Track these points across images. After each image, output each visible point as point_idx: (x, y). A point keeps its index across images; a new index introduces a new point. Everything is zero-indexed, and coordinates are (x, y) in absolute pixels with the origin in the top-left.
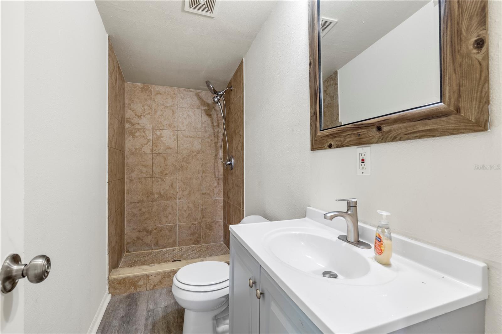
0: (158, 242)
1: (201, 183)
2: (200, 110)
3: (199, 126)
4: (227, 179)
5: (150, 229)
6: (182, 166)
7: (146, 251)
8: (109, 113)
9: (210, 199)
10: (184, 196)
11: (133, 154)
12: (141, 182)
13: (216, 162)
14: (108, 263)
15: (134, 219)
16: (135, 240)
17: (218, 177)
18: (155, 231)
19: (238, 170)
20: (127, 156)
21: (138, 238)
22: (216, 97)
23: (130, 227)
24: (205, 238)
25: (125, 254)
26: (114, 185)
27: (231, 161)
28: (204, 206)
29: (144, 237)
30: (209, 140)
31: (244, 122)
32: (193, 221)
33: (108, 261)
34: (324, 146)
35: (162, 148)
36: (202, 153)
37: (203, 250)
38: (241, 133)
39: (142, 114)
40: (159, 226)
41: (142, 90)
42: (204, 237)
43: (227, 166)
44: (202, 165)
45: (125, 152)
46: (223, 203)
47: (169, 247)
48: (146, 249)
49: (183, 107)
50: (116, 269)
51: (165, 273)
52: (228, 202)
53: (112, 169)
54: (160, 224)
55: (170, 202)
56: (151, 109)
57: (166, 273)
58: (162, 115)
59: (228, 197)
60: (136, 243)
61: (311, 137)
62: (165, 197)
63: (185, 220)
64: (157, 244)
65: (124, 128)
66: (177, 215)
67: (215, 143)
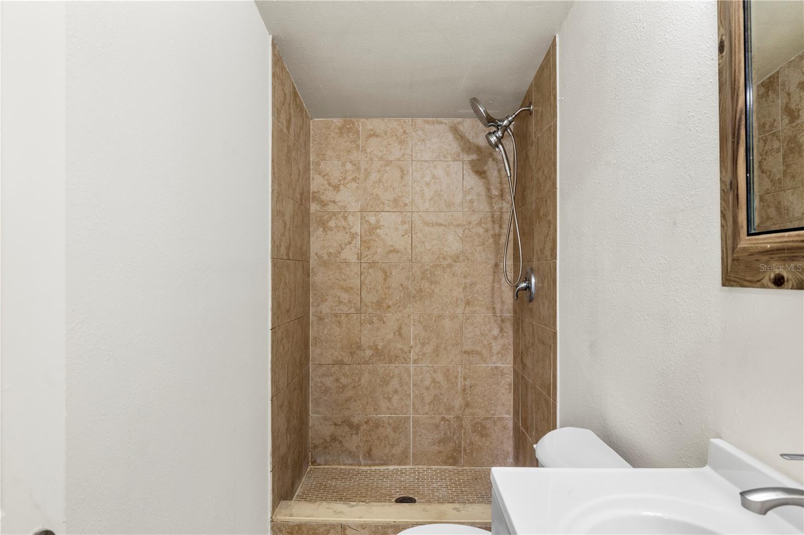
0: (370, 450)
1: (461, 329)
2: (461, 162)
3: (458, 199)
4: (522, 322)
5: (356, 420)
6: (421, 290)
7: (348, 467)
8: (273, 191)
9: (482, 365)
10: (424, 354)
11: (325, 264)
12: (339, 322)
13: (496, 280)
14: (271, 489)
15: (326, 398)
16: (327, 442)
17: (501, 316)
18: (365, 426)
19: (543, 304)
20: (312, 269)
21: (334, 438)
22: (494, 133)
23: (319, 413)
24: (471, 453)
25: (310, 467)
26: (285, 332)
27: (528, 280)
28: (468, 379)
29: (344, 436)
30: (481, 231)
31: (558, 191)
32: (444, 411)
33: (271, 486)
34: (759, 279)
35: (379, 250)
36: (464, 261)
37: (464, 482)
38: (550, 217)
39: (342, 182)
40: (374, 417)
41: (341, 131)
42: (468, 451)
43: (520, 292)
44: (465, 288)
45: (309, 262)
46: (512, 377)
47: (394, 464)
48: (349, 462)
49: (423, 159)
50: (286, 501)
51: (376, 527)
52: (523, 377)
53: (281, 301)
54: (376, 413)
55: (396, 367)
56: (358, 169)
57: (380, 528)
58: (380, 181)
59: (524, 366)
60: (330, 448)
61: (722, 247)
62: (386, 355)
63: (427, 408)
64: (369, 454)
65: (306, 213)
66: (409, 395)
67: (494, 236)
